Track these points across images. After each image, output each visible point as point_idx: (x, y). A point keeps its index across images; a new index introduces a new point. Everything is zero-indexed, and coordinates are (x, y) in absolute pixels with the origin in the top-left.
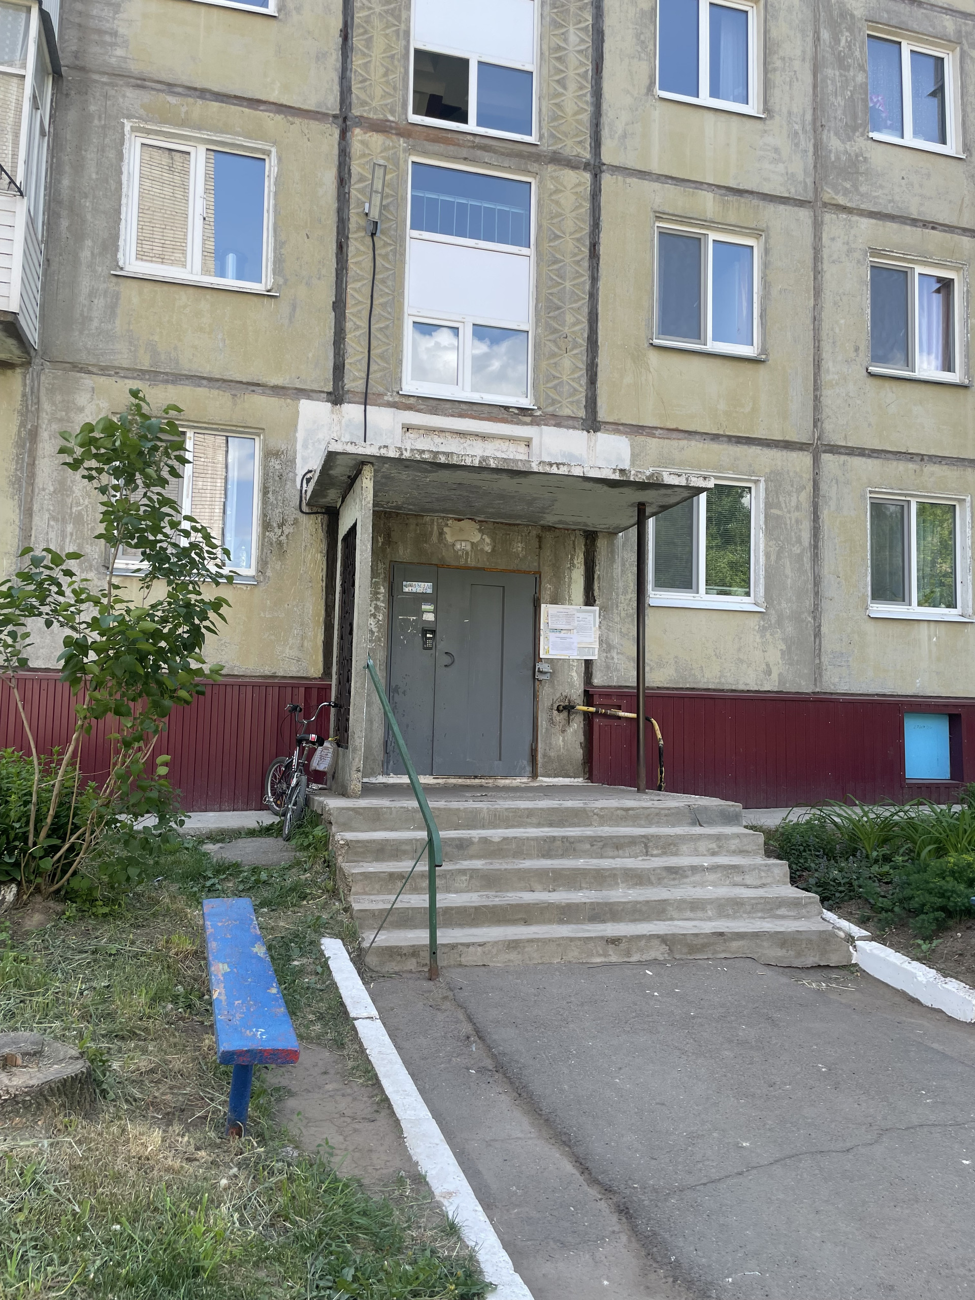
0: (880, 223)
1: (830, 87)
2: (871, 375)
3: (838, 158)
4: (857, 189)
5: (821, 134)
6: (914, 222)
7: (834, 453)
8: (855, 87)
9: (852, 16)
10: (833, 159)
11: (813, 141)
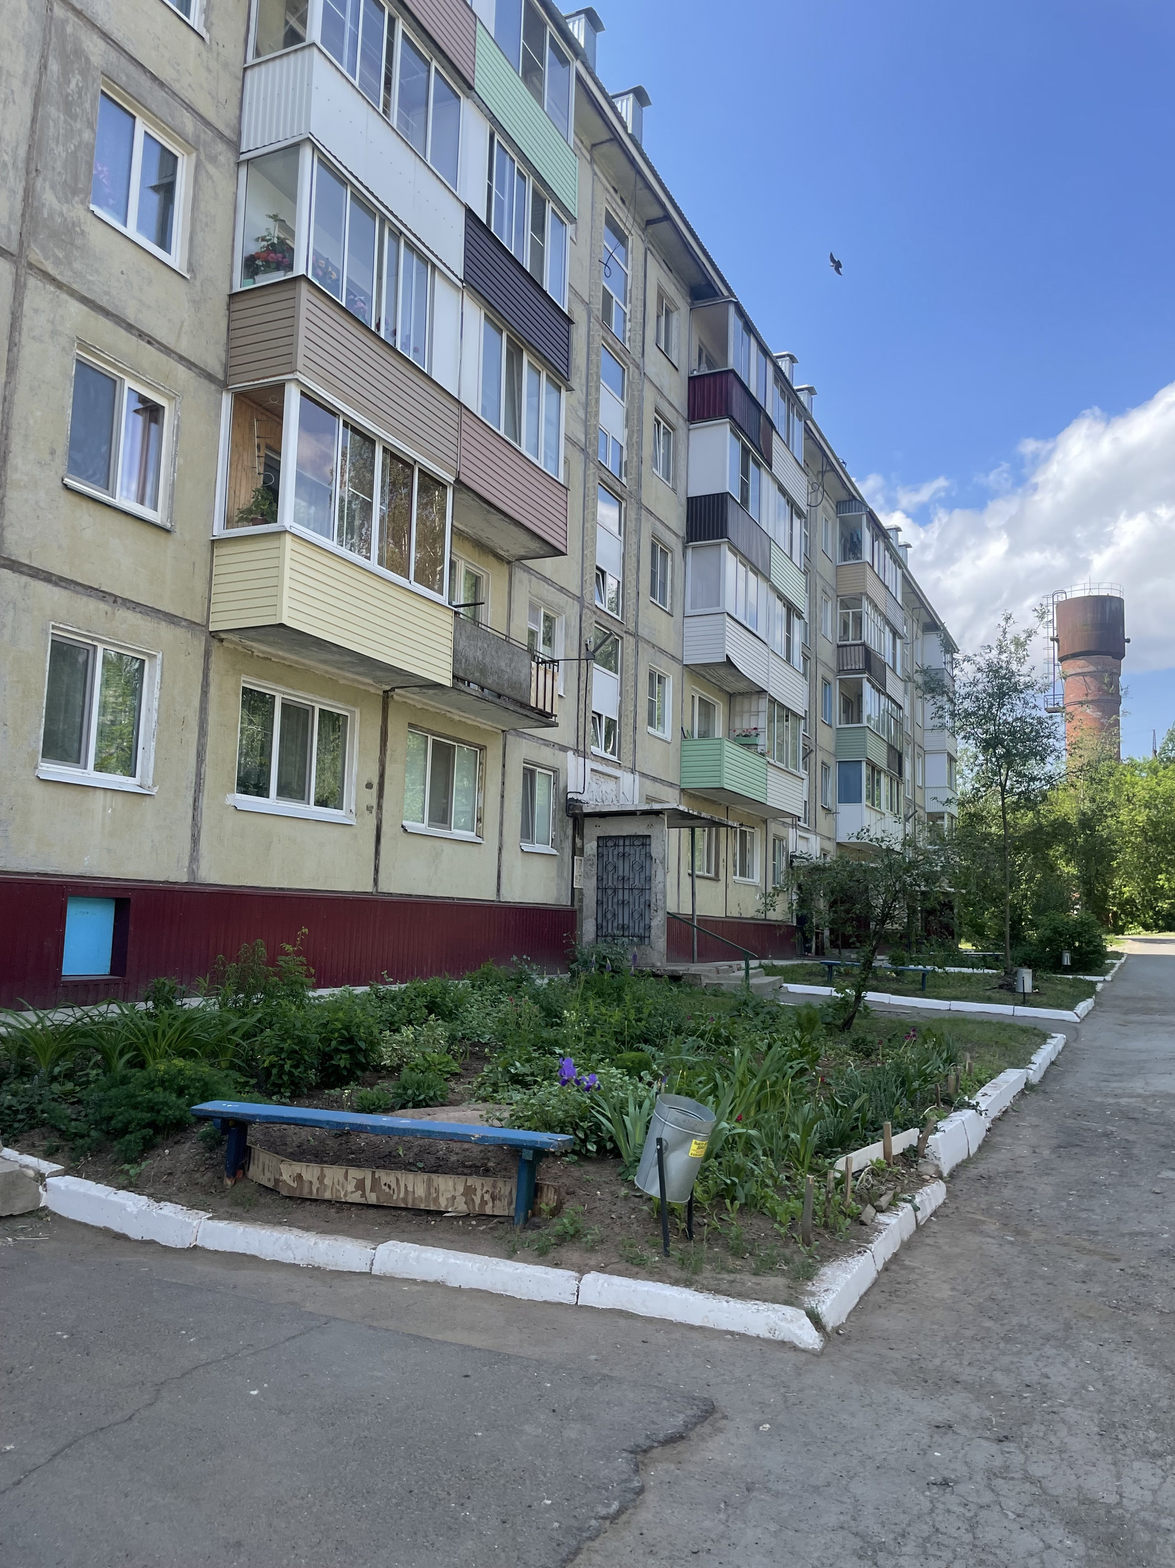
0: (93, 313)
1: (52, 130)
2: (66, 487)
3: (51, 216)
4: (70, 263)
5: (34, 179)
6: (130, 327)
7: (14, 571)
8: (80, 143)
9: (88, 60)
10: (46, 215)
11: (23, 183)
